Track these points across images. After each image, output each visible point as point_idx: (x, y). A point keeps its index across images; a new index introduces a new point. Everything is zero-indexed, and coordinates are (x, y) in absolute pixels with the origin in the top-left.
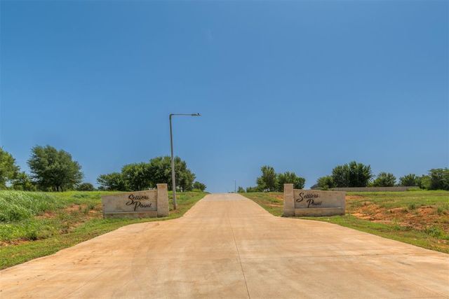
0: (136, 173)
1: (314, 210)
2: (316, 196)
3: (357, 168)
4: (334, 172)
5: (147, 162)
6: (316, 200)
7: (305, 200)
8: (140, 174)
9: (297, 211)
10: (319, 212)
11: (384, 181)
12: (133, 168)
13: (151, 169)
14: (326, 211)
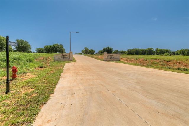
0: (49, 48)
1: (112, 60)
2: (113, 56)
3: (109, 48)
4: (103, 49)
5: (52, 45)
6: (113, 57)
7: (110, 57)
8: (50, 48)
9: (108, 60)
10: (114, 60)
11: (116, 52)
12: (48, 46)
13: (53, 47)
14: (116, 60)
